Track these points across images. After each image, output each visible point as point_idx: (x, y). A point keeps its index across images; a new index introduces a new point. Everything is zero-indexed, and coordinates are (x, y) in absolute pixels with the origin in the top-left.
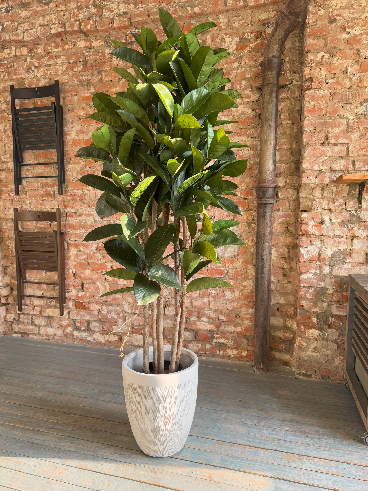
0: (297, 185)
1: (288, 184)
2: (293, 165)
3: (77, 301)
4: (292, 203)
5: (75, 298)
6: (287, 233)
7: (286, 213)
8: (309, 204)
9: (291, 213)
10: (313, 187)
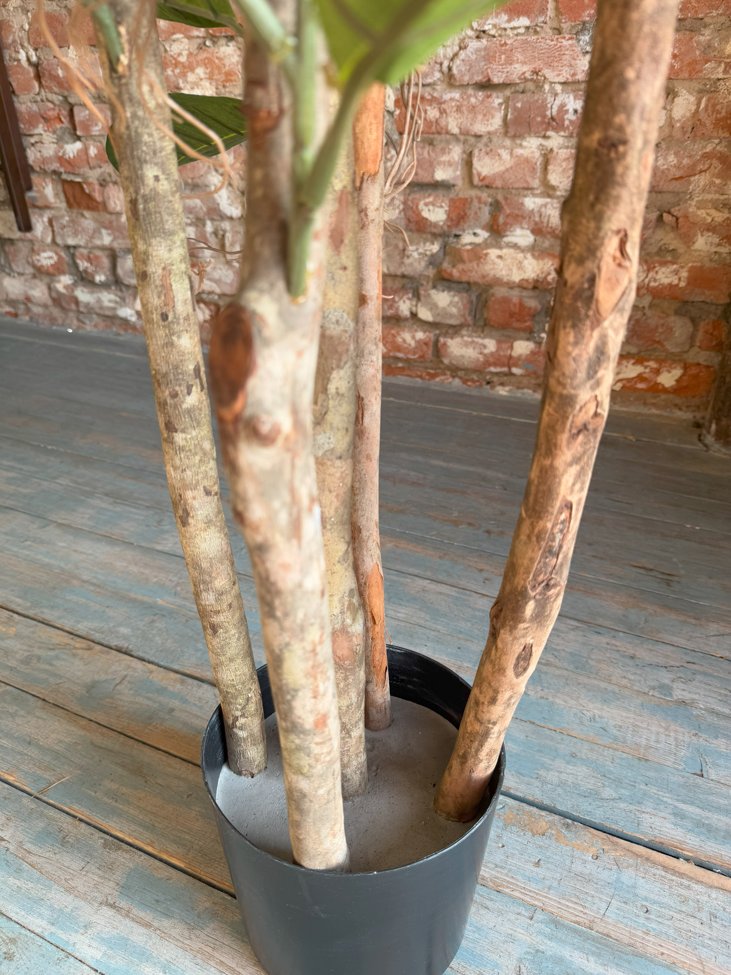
3: (64, 176)
5: (55, 166)
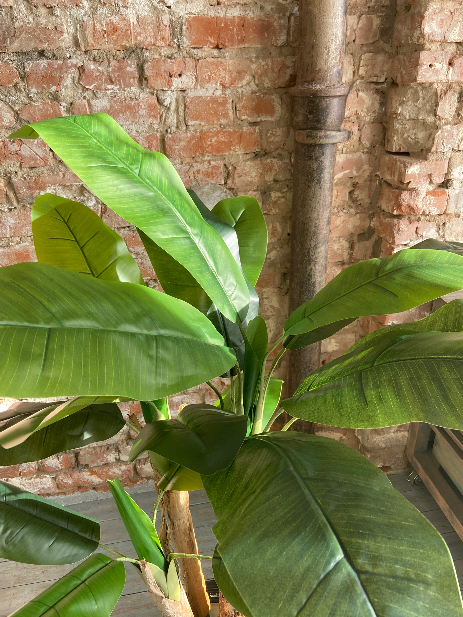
0: (382, 80)
1: (362, 78)
2: (376, 22)
4: (367, 131)
6: (351, 207)
7: (350, 156)
8: (421, 135)
9: (363, 156)
10: (439, 92)
